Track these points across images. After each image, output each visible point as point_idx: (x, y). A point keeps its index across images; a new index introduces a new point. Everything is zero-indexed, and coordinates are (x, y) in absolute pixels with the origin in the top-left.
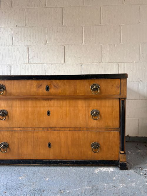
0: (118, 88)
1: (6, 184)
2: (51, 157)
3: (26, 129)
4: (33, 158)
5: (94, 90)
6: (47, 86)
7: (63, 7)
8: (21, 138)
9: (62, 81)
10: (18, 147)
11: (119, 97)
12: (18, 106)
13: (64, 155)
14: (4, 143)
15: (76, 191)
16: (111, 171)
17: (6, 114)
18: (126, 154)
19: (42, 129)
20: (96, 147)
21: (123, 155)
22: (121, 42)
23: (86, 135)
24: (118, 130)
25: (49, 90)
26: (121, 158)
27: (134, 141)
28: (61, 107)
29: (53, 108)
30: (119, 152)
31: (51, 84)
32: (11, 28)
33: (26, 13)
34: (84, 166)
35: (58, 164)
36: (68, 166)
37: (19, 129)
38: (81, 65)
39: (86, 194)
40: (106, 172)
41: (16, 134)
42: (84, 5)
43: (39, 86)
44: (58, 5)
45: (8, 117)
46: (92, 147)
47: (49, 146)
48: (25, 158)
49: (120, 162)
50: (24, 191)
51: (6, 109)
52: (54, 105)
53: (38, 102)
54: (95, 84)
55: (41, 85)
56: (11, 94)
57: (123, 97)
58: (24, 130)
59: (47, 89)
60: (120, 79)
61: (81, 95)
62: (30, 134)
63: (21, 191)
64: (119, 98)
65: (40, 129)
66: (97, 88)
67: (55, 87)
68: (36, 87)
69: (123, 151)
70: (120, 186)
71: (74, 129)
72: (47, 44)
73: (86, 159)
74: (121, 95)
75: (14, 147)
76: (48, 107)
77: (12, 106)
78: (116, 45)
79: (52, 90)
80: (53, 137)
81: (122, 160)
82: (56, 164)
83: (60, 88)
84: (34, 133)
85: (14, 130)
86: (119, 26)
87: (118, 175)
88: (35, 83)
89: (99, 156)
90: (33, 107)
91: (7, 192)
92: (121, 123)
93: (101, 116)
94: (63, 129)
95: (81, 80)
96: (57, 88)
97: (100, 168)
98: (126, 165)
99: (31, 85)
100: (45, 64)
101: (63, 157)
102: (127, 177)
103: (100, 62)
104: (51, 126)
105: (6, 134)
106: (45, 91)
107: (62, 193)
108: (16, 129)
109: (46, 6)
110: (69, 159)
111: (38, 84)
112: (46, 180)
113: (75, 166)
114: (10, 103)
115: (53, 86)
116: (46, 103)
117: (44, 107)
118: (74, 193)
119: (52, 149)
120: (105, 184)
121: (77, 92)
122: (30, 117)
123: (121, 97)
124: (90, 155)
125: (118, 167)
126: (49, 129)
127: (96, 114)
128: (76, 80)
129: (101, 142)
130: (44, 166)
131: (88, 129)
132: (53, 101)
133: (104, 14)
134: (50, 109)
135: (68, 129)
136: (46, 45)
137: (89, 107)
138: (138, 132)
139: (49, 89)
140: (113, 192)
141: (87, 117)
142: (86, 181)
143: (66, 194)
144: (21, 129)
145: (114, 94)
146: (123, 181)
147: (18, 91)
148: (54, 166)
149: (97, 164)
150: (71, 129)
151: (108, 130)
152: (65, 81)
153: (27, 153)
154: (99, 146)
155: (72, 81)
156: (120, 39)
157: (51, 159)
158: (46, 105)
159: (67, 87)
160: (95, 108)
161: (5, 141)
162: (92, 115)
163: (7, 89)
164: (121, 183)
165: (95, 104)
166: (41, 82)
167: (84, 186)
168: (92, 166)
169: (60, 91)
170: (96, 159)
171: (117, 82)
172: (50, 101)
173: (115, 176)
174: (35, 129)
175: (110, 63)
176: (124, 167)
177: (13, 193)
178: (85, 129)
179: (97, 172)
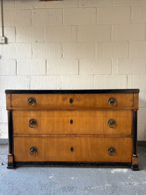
0: (131, 101)
1: (40, 182)
2: (73, 160)
3: (52, 136)
4: (58, 161)
5: (111, 102)
6: (71, 99)
7: (78, 25)
8: (47, 143)
9: (83, 95)
10: (45, 151)
11: (132, 108)
12: (45, 115)
13: (84, 158)
14: (33, 147)
15: (100, 188)
16: (125, 172)
17: (35, 123)
18: (138, 157)
19: (65, 135)
20: (112, 151)
21: (135, 158)
22: (130, 56)
23: (103, 141)
24: (131, 136)
25: (72, 103)
26: (134, 161)
27: (141, 145)
28: (82, 116)
29: (75, 117)
30: (132, 156)
31: (74, 98)
32: (31, 44)
33: (45, 30)
34: (101, 167)
35: (79, 165)
36: (88, 167)
37: (46, 135)
38: (94, 77)
39: (108, 190)
40: (121, 172)
41: (43, 140)
42: (96, 23)
43: (64, 99)
44: (73, 23)
45: (37, 125)
46: (109, 151)
47: (72, 150)
48: (51, 160)
49: (133, 164)
50: (56, 188)
51: (35, 118)
52: (76, 115)
53: (62, 112)
54: (112, 98)
55: (66, 98)
56: (40, 105)
57: (135, 109)
58: (50, 136)
59: (71, 102)
60: (133, 93)
61: (100, 106)
62: (55, 140)
63: (54, 188)
64: (132, 110)
65: (64, 136)
66: (113, 101)
67: (78, 100)
68: (61, 100)
69: (135, 154)
70: (135, 183)
71: (93, 135)
72: (63, 57)
73: (103, 161)
74: (134, 107)
75: (41, 151)
76: (70, 116)
77: (40, 116)
78: (124, 59)
79: (75, 103)
80: (75, 142)
81: (135, 162)
82: (77, 165)
83: (82, 101)
84: (59, 139)
85: (42, 136)
86: (128, 42)
87: (131, 175)
88: (61, 96)
89: (114, 159)
90: (59, 116)
91: (43, 189)
92: (134, 131)
93: (116, 125)
94: (84, 136)
95: (100, 94)
96: (79, 100)
97: (116, 169)
98: (138, 167)
99: (58, 98)
100: (61, 76)
101: (83, 160)
102: (140, 176)
103: (111, 73)
104: (74, 133)
105: (35, 140)
106: (69, 103)
107: (88, 190)
108: (44, 136)
109: (62, 24)
110: (88, 161)
111: (63, 97)
112: (72, 179)
113: (94, 167)
114: (39, 113)
115: (76, 99)
116: (69, 113)
117: (68, 116)
118: (98, 189)
119: (74, 153)
120: (123, 183)
121: (96, 104)
122: (56, 125)
123: (134, 109)
124: (107, 157)
125: (131, 168)
126: (72, 136)
127: (112, 123)
128: (95, 94)
129: (116, 147)
130: (67, 167)
131: (105, 136)
132: (75, 112)
133: (114, 31)
134: (73, 118)
135: (88, 136)
136: (62, 59)
137: (106, 116)
138: (145, 137)
139: (72, 101)
140: (130, 188)
141: (104, 125)
142: (106, 180)
143: (92, 191)
144: (48, 136)
145: (128, 106)
146: (136, 180)
147: (46, 103)
148: (75, 167)
149: (112, 166)
150: (91, 136)
151: (122, 136)
152: (87, 95)
153: (53, 156)
154: (114, 150)
155: (92, 95)
156: (129, 54)
157: (73, 161)
158: (69, 115)
159: (88, 100)
160: (111, 118)
161: (34, 145)
162: (109, 123)
163: (37, 101)
164: (135, 182)
165: (111, 115)
166: (66, 95)
167: (106, 184)
168: (108, 167)
169: (81, 103)
170: (112, 161)
171: (130, 96)
172: (73, 112)
173: (129, 176)
174: (59, 136)
175: (119, 74)
176: (136, 168)
177: (48, 189)
178: (103, 136)
179: (114, 173)
